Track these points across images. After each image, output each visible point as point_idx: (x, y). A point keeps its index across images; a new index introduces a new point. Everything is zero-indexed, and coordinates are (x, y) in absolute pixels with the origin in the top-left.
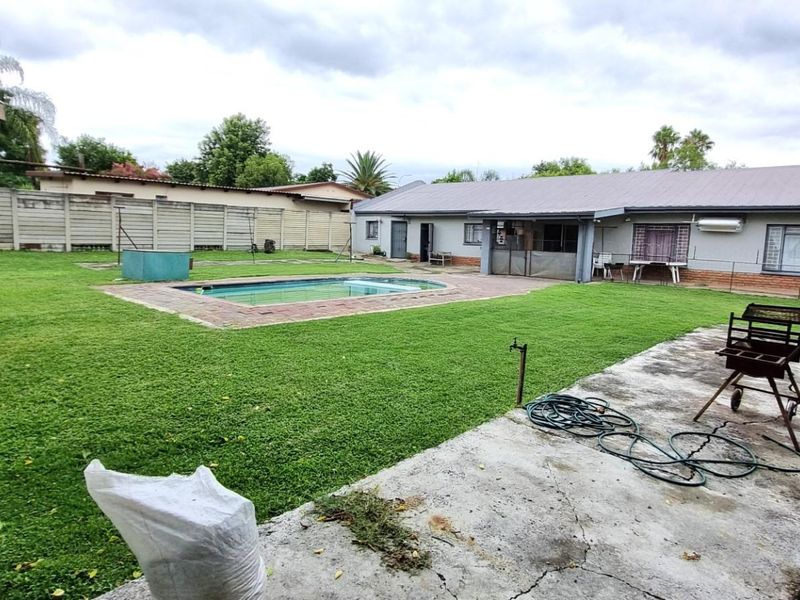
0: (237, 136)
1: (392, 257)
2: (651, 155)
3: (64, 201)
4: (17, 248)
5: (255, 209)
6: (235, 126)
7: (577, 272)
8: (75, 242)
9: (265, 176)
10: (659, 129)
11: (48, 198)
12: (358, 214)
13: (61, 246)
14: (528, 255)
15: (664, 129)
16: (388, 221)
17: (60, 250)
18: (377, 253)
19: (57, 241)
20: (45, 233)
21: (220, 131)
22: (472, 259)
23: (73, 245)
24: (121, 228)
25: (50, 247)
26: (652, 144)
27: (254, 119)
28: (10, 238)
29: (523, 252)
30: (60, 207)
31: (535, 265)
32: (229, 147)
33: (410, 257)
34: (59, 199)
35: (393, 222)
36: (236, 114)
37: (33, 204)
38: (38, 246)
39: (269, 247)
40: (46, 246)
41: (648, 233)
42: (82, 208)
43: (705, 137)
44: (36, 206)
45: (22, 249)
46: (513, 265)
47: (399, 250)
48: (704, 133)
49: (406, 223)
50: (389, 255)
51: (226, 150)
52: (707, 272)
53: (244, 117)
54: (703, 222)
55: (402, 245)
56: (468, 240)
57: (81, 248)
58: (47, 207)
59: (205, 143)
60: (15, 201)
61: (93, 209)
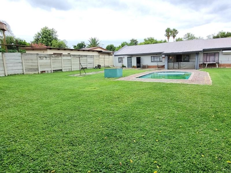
0: (47, 34)
1: (128, 67)
2: (165, 36)
3: (50, 57)
4: (40, 73)
5: (94, 56)
6: (45, 30)
7: (196, 66)
8: (54, 69)
9: (59, 46)
10: (166, 29)
11: (46, 56)
12: (115, 56)
13: (50, 71)
14: (179, 64)
15: (168, 29)
16: (126, 57)
17: (50, 72)
18: (123, 66)
19: (49, 69)
20: (46, 67)
21: (40, 33)
22: (154, 66)
23: (53, 70)
24: (80, 63)
25: (48, 72)
26: (165, 33)
27: (51, 29)
28: (38, 69)
29: (178, 63)
30: (49, 59)
31: (181, 66)
32: (45, 38)
33: (134, 67)
34: (49, 56)
35: (128, 57)
36: (45, 27)
37: (43, 58)
38: (45, 71)
39: (99, 67)
40: (47, 71)
41: (207, 55)
42: (55, 59)
43: (177, 31)
44: (43, 59)
45: (41, 73)
46: (175, 66)
47: (130, 65)
48: (176, 30)
49: (131, 57)
50: (127, 67)
51: (44, 39)
52: (224, 64)
53: (47, 28)
54: (224, 52)
55: (130, 64)
56: (152, 61)
57: (55, 71)
58: (46, 59)
59: (35, 36)
60: (38, 57)
61: (57, 59)
